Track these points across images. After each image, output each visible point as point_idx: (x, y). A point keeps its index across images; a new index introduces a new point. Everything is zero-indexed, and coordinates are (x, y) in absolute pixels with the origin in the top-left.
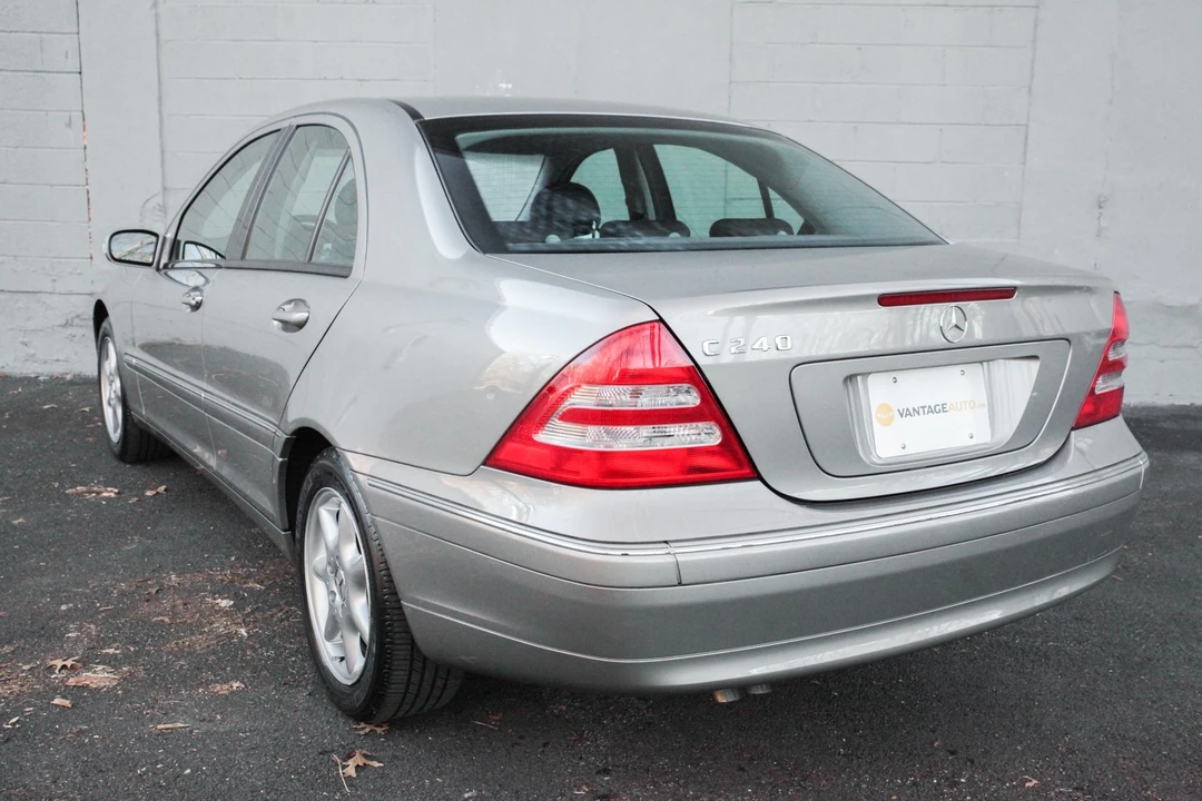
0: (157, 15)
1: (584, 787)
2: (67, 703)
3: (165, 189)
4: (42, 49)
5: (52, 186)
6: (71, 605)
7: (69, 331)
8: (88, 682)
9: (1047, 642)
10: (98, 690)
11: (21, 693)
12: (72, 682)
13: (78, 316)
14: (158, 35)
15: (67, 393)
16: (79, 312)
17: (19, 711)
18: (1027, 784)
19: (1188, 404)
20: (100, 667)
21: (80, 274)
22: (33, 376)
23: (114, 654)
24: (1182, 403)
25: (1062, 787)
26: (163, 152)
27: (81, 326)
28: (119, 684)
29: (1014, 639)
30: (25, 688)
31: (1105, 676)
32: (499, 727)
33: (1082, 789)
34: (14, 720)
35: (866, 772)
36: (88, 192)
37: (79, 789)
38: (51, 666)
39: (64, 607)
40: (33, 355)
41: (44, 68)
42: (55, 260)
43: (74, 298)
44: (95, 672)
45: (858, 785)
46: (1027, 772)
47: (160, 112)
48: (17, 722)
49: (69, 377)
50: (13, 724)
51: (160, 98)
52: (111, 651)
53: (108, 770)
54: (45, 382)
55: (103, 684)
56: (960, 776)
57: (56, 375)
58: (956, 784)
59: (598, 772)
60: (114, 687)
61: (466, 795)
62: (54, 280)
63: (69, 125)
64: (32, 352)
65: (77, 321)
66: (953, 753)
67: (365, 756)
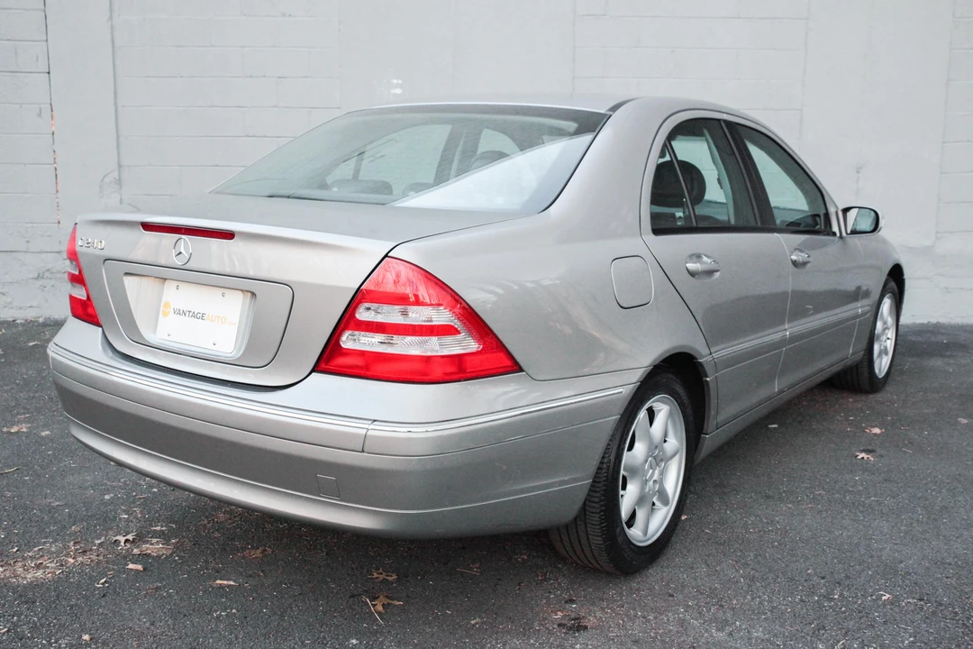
0: (112, 27)
1: (559, 613)
2: (140, 567)
3: (120, 166)
4: (16, 54)
5: (25, 165)
6: (112, 495)
7: (40, 282)
8: (149, 552)
9: (870, 497)
10: (159, 557)
11: (99, 563)
12: (136, 551)
13: (48, 270)
14: (113, 42)
15: (44, 332)
16: (49, 266)
17: (103, 575)
18: (884, 598)
19: (925, 322)
20: (154, 540)
21: (49, 236)
22: (11, 319)
23: (160, 530)
24: (922, 321)
25: (908, 598)
26: (118, 137)
27: (51, 278)
28: (174, 552)
29: (845, 497)
30: (101, 558)
31: (918, 521)
32: (481, 573)
33: (923, 599)
34: (103, 581)
35: (764, 594)
36: (56, 169)
37: (173, 629)
38: (116, 541)
39: (107, 497)
40: (11, 303)
41: (18, 70)
42: (28, 225)
43: (44, 256)
44: (152, 544)
45: (760, 603)
46: (880, 590)
47: (116, 104)
48: (105, 582)
49: (41, 320)
50: (103, 584)
51: (115, 93)
52: (159, 528)
53: (190, 615)
54: (22, 325)
55: (161, 553)
56: (834, 594)
57: (30, 319)
58: (833, 599)
59: (566, 602)
60: (171, 554)
61: (473, 622)
62: (28, 242)
63: (40, 115)
64: (9, 300)
65: (47, 274)
66: (823, 578)
67: (386, 597)
